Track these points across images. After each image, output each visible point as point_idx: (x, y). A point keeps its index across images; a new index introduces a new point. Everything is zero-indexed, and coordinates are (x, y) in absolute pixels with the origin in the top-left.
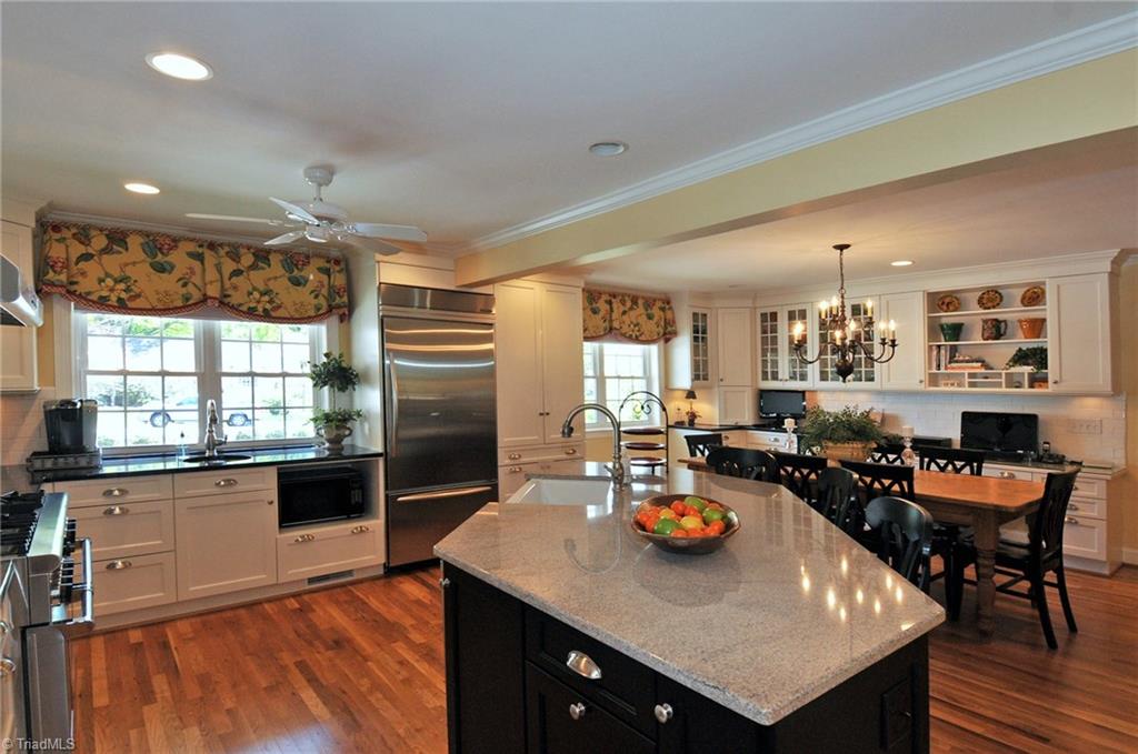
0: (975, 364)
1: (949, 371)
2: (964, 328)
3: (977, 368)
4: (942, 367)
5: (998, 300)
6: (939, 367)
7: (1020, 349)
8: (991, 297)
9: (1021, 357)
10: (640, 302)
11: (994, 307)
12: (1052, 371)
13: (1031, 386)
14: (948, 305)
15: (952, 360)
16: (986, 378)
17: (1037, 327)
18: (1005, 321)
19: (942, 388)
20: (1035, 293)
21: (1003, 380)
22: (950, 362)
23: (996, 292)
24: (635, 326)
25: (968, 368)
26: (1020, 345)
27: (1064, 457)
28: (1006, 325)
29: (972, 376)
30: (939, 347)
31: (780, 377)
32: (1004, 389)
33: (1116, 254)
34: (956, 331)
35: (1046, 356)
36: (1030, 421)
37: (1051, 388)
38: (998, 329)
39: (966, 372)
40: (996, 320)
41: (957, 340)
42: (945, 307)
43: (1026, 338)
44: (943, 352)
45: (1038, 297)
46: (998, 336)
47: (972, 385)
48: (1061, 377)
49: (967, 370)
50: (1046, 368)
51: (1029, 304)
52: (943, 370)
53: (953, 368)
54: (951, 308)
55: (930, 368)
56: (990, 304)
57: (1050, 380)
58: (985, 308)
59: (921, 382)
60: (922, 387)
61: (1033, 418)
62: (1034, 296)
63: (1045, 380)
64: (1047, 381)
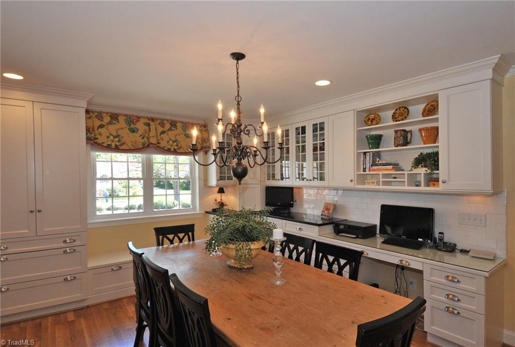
0: (388, 167)
1: (371, 173)
2: (383, 138)
3: (389, 170)
4: (367, 170)
5: (406, 113)
6: (364, 170)
7: (421, 154)
8: (402, 111)
9: (421, 161)
10: (179, 125)
11: (402, 120)
12: (442, 173)
13: (427, 185)
14: (372, 122)
15: (374, 164)
16: (395, 178)
17: (432, 134)
18: (411, 131)
19: (366, 187)
20: (432, 105)
21: (406, 180)
22: (372, 166)
23: (405, 108)
24: (173, 142)
25: (384, 170)
26: (422, 151)
27: (455, 245)
28: (411, 134)
29: (385, 176)
30: (365, 153)
31: (276, 178)
32: (407, 188)
33: (496, 60)
34: (376, 141)
35: (438, 159)
36: (428, 213)
37: (441, 188)
38: (405, 138)
39: (381, 173)
40: (404, 131)
41: (378, 148)
42: (370, 122)
43: (425, 144)
44: (368, 157)
45: (434, 109)
46: (406, 143)
47: (385, 183)
48: (449, 178)
49: (381, 171)
50: (438, 170)
51: (428, 115)
52: (367, 172)
53: (374, 170)
54: (374, 123)
55: (358, 170)
56: (400, 118)
57: (440, 180)
58: (396, 121)
59: (351, 181)
60: (351, 185)
61: (430, 212)
62: (432, 108)
63: (437, 180)
64: (438, 181)
